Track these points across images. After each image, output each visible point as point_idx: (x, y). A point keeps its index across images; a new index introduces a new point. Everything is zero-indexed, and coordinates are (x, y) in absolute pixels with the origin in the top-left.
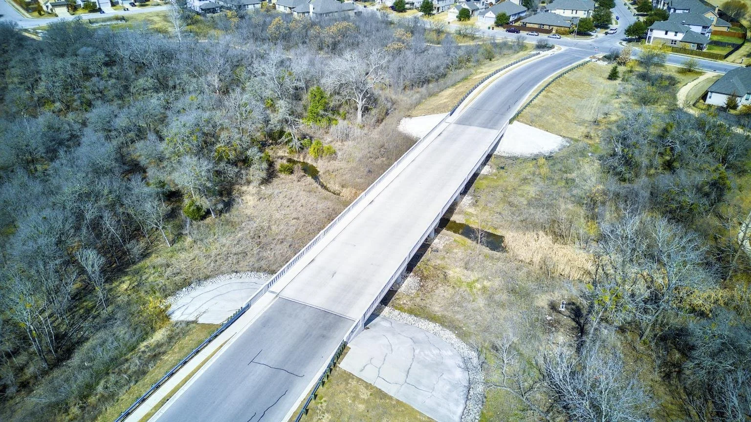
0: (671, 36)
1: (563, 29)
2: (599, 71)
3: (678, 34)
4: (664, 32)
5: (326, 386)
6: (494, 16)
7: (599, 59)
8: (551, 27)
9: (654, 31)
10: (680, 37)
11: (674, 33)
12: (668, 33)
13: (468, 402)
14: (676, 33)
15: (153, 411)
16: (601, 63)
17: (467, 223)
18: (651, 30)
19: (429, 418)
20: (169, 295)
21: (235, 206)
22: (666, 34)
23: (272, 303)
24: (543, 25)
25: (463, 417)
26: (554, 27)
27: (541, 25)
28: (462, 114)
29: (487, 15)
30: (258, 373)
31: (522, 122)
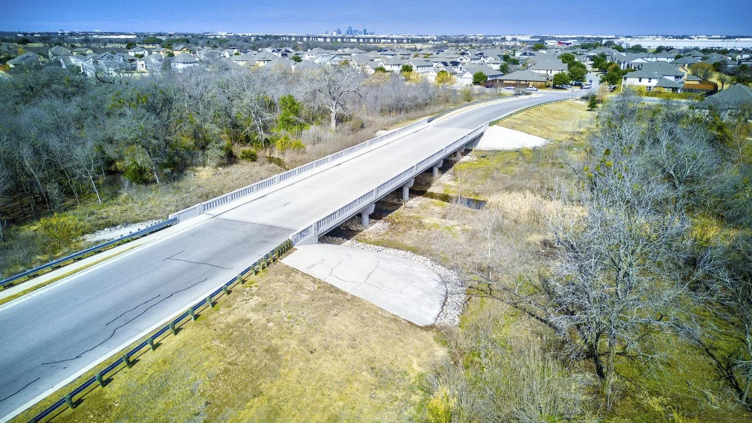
0: (645, 82)
1: (539, 83)
2: (580, 107)
3: (652, 80)
4: (638, 80)
5: (259, 275)
6: (472, 76)
7: (577, 100)
8: (527, 83)
9: (628, 79)
10: (654, 82)
11: (648, 80)
12: (642, 80)
13: (445, 307)
14: (650, 79)
15: (20, 294)
16: (579, 102)
17: (445, 193)
18: (625, 79)
19: (393, 315)
20: (87, 233)
21: (187, 178)
22: (640, 81)
23: (208, 221)
24: (520, 81)
25: (438, 318)
26: (531, 82)
27: (517, 81)
28: (441, 121)
29: (465, 76)
30: (175, 266)
31: (503, 126)
